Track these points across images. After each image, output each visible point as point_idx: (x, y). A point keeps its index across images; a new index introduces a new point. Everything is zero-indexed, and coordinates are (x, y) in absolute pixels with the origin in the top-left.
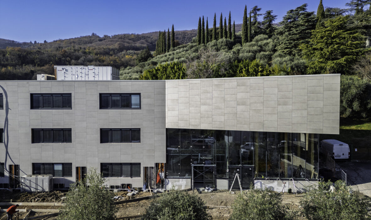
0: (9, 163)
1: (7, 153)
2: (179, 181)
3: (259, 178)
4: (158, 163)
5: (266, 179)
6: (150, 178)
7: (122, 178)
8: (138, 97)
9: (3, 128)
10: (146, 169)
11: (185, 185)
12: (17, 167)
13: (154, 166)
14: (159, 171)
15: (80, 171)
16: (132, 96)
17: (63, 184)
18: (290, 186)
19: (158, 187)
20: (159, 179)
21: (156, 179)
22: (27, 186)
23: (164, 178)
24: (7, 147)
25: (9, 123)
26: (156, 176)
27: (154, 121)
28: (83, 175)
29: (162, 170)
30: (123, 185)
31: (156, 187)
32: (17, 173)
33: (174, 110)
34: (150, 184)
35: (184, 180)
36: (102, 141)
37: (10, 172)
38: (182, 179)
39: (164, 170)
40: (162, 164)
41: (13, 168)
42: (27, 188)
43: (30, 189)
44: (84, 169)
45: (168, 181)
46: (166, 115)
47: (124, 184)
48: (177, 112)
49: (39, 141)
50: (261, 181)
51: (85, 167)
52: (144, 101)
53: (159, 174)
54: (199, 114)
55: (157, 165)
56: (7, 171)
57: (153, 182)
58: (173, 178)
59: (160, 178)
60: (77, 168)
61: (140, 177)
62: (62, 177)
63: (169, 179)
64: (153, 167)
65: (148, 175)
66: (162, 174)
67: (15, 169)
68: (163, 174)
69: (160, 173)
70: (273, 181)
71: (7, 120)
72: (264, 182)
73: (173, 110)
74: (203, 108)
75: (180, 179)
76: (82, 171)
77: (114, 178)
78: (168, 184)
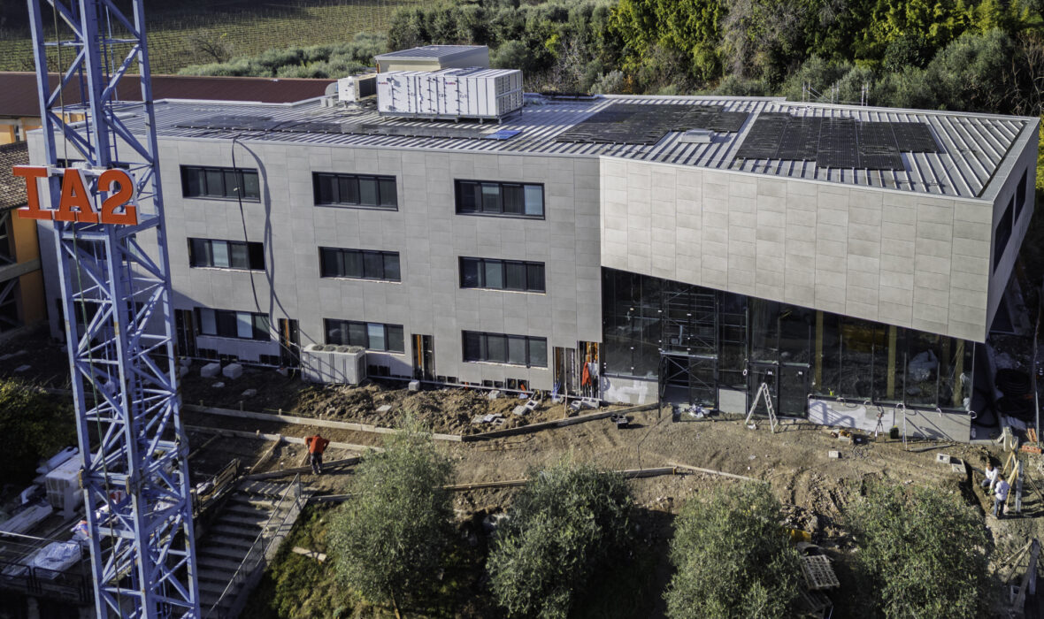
0: (277, 315)
1: (273, 293)
2: (632, 385)
3: (820, 394)
4: (586, 343)
5: (839, 398)
6: (567, 372)
7: (508, 365)
8: (538, 191)
9: (262, 241)
10: (558, 351)
11: (647, 396)
12: (293, 324)
13: (575, 346)
14: (587, 356)
15: (420, 343)
16: (526, 187)
17: (386, 368)
18: (896, 421)
19: (586, 394)
20: (587, 376)
21: (581, 373)
22: (313, 369)
23: (598, 374)
24: (271, 281)
25: (273, 232)
26: (582, 369)
27: (575, 249)
28: (425, 353)
29: (593, 357)
30: (510, 381)
31: (582, 392)
32: (294, 338)
33: (617, 229)
34: (568, 384)
35: (642, 382)
36: (464, 283)
37: (282, 333)
38: (638, 381)
39: (598, 357)
40: (593, 343)
41: (287, 324)
42: (313, 374)
43: (321, 377)
44: (427, 340)
45: (608, 382)
46: (602, 236)
47: (512, 380)
48: (626, 233)
49: (335, 274)
50: (825, 402)
51: (430, 336)
52: (551, 202)
53: (587, 366)
54: (673, 246)
55: (582, 345)
56: (275, 330)
57: (574, 380)
58: (618, 377)
59: (590, 375)
60: (414, 337)
61: (547, 366)
62: (386, 351)
63: (609, 379)
64: (574, 350)
65: (563, 365)
66: (593, 367)
67: (290, 328)
68: (596, 367)
69: (590, 364)
70: (854, 405)
71: (268, 225)
72: (833, 406)
73: (617, 227)
74: (682, 233)
75: (635, 382)
76: (424, 344)
77: (491, 363)
78: (607, 388)
